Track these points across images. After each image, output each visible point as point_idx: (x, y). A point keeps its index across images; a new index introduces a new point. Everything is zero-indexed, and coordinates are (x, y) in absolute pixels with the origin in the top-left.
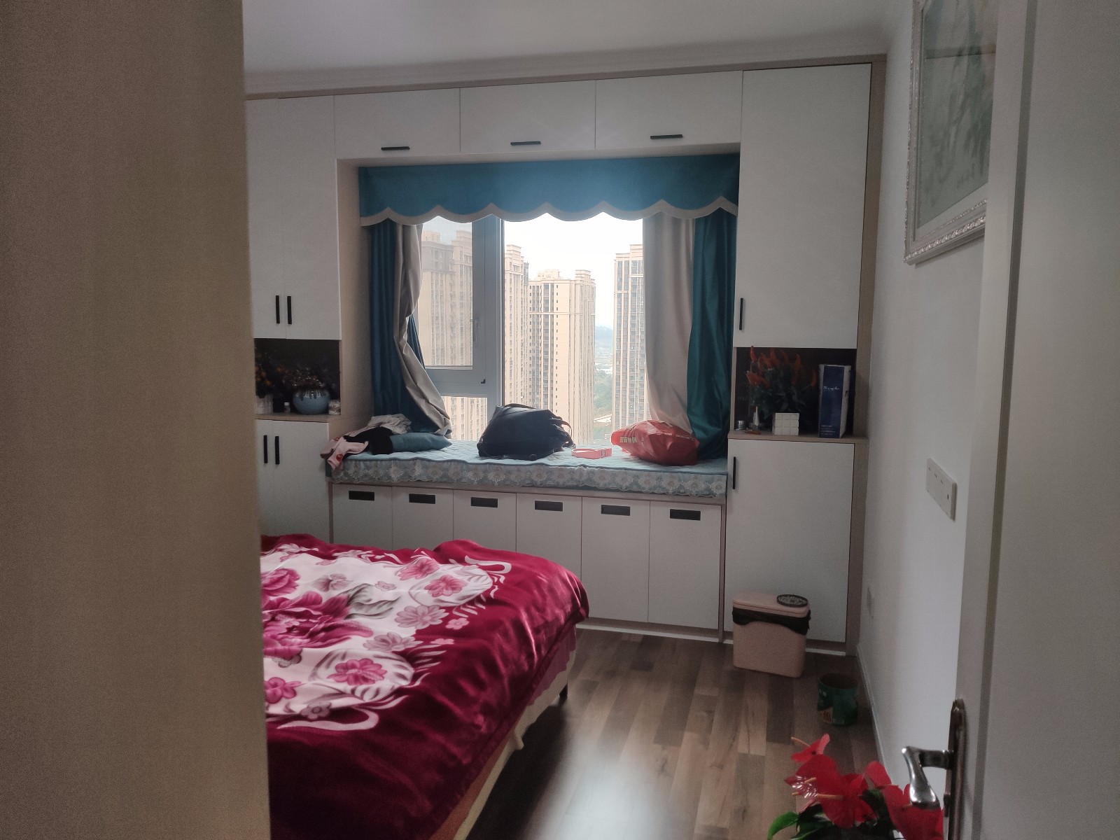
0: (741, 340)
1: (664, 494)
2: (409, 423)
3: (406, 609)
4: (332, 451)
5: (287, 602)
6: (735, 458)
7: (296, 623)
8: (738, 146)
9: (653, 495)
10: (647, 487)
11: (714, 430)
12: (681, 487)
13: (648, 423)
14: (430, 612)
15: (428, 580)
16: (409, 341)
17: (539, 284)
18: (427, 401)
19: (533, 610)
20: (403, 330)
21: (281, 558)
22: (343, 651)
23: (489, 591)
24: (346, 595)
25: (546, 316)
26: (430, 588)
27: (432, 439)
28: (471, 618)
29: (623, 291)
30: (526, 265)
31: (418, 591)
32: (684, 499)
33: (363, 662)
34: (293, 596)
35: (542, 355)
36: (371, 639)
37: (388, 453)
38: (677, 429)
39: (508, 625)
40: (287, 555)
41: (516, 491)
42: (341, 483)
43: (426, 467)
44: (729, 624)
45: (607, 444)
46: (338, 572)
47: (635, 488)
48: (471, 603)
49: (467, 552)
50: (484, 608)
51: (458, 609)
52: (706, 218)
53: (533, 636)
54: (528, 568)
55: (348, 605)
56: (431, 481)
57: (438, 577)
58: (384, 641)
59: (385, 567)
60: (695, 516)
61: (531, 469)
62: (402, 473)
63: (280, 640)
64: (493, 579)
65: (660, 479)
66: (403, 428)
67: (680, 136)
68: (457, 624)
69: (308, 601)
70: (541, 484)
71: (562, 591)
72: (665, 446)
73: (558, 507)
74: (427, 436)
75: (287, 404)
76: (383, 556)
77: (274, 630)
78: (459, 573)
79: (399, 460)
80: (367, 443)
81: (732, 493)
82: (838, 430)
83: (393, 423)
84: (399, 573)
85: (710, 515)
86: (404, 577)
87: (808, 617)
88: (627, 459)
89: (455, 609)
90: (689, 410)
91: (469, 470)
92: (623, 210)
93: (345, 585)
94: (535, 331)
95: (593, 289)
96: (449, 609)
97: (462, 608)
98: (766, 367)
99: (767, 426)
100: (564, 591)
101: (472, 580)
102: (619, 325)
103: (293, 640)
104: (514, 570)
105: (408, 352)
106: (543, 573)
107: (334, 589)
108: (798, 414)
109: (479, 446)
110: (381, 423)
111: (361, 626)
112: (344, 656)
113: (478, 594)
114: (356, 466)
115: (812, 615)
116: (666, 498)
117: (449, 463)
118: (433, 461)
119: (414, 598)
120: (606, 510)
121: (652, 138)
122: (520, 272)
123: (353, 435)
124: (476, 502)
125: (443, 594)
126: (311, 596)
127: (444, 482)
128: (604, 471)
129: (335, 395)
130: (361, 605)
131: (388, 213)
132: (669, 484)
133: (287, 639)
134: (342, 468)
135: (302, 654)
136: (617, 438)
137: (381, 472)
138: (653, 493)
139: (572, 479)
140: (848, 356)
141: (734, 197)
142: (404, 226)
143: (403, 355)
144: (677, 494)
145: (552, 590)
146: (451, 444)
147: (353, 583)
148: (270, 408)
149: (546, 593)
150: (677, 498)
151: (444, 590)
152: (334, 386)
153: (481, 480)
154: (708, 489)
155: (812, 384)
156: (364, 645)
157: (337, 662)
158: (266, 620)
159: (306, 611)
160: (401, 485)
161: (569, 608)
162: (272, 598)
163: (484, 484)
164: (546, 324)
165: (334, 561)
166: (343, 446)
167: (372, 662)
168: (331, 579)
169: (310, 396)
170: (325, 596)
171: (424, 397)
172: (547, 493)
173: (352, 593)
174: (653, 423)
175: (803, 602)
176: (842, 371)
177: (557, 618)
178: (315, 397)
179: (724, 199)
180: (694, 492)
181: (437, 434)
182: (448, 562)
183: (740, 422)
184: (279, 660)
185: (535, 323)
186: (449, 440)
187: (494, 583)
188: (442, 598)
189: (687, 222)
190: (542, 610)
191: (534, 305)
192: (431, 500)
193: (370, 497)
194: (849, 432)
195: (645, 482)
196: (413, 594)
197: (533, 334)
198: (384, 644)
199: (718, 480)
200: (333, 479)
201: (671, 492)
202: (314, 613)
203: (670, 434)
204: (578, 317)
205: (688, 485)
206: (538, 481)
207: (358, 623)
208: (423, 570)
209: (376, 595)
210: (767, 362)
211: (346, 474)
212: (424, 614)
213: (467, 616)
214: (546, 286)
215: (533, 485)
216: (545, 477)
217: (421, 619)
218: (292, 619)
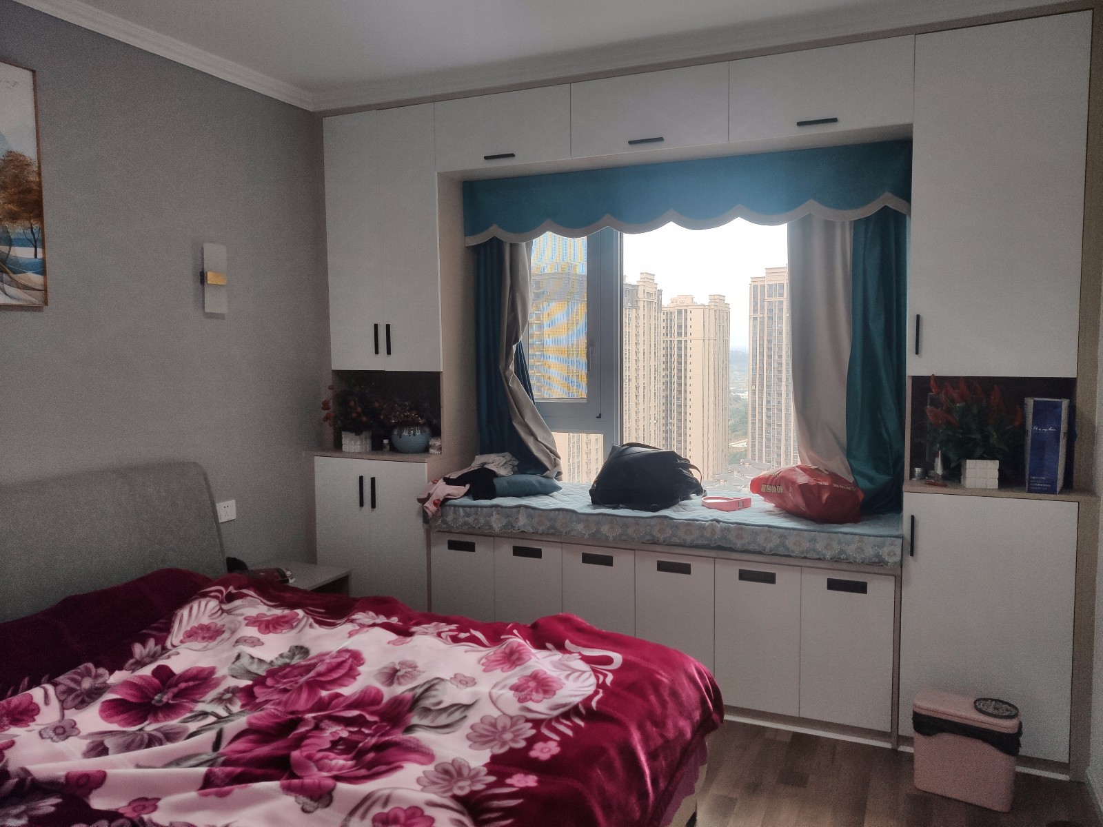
0: (916, 366)
1: (820, 559)
2: (516, 463)
3: (482, 720)
4: (430, 495)
5: (341, 699)
6: (913, 517)
7: (345, 734)
8: (909, 128)
9: (807, 560)
10: (797, 551)
11: (882, 479)
12: (842, 551)
13: (798, 469)
14: (513, 725)
15: (515, 676)
16: (517, 372)
17: (672, 310)
18: (536, 439)
19: (649, 725)
20: (510, 359)
21: (349, 633)
22: (386, 792)
23: (590, 698)
24: (411, 694)
25: (680, 342)
26: (515, 688)
27: (540, 483)
28: (564, 741)
29: (759, 315)
30: (660, 291)
31: (501, 692)
32: (845, 566)
33: (409, 813)
34: (349, 690)
35: (675, 379)
36: (430, 768)
37: (490, 499)
38: (834, 477)
39: (613, 753)
40: (357, 628)
41: (634, 548)
42: (439, 531)
43: (530, 516)
44: (907, 728)
45: (746, 492)
46: (409, 658)
47: (781, 551)
48: (566, 715)
49: (570, 634)
50: (582, 724)
51: (548, 723)
52: (868, 219)
53: (648, 765)
54: (644, 663)
55: (411, 710)
56: (536, 533)
57: (528, 672)
58: (446, 772)
59: (466, 652)
60: (861, 588)
61: (653, 522)
62: (504, 521)
63: (317, 762)
64: (597, 678)
65: (813, 540)
66: (509, 469)
67: (834, 120)
68: (546, 751)
69: (367, 700)
70: (664, 542)
71: (689, 694)
72: (820, 498)
73: (685, 569)
74: (534, 479)
75: (386, 441)
76: (468, 634)
77: (314, 744)
78: (556, 665)
79: (502, 507)
80: (468, 486)
81: (909, 560)
82: (1054, 483)
83: (498, 464)
84: (484, 661)
85: (881, 588)
86: (488, 667)
87: (1019, 733)
88: (770, 513)
89: (544, 723)
90: (849, 453)
91: (579, 521)
92: (762, 213)
93: (414, 678)
94: (668, 356)
95: (728, 313)
96: (537, 723)
97: (554, 724)
98: (953, 401)
99: (953, 476)
100: (691, 693)
101: (571, 678)
102: (754, 349)
103: (334, 762)
104: (626, 665)
105: (515, 384)
106: (664, 671)
107: (400, 684)
108: (998, 462)
109: (591, 492)
110: (485, 463)
111: (421, 747)
112: (387, 800)
113: (576, 703)
114: (455, 513)
115: (1024, 729)
116: (822, 565)
117: (557, 512)
118: (539, 509)
119: (494, 703)
120: (745, 576)
121: (800, 124)
122: (654, 299)
123: (454, 476)
124: (587, 559)
125: (531, 699)
126: (371, 692)
127: (552, 534)
128: (742, 529)
129: (436, 432)
130: (427, 711)
131: (494, 231)
132: (826, 547)
133: (327, 761)
134: (439, 514)
135: (335, 794)
136: (757, 486)
137: (482, 521)
138: (805, 558)
139: (702, 536)
140: (1064, 387)
141: (905, 192)
142: (512, 245)
143: (509, 386)
144: (836, 560)
145: (674, 694)
146: (560, 488)
147: (424, 675)
148: (368, 447)
149: (667, 698)
150: (836, 566)
151: (534, 693)
152: (435, 421)
153: (594, 534)
154: (878, 556)
155: (1017, 423)
156: (418, 781)
157: (377, 810)
158: (307, 728)
159: (360, 716)
160: (505, 535)
161: (697, 715)
162: (324, 693)
163: (596, 539)
164: (680, 349)
165: (408, 639)
166: (442, 490)
167: (422, 811)
168: (398, 668)
169: (409, 433)
170: (389, 693)
171: (532, 434)
172: (671, 551)
173: (419, 691)
174: (804, 470)
175: (1012, 712)
176: (1058, 406)
177: (681, 733)
178: (414, 435)
179: (890, 194)
180: (859, 559)
181: (546, 477)
182: (544, 648)
183: (918, 470)
184: (302, 799)
185: (668, 348)
186: (558, 483)
187: (599, 686)
188: (530, 705)
189: (843, 224)
190: (660, 724)
191: (667, 330)
192: (536, 554)
193: (470, 547)
194: (1070, 486)
195: (795, 544)
196: (494, 697)
197: (667, 359)
198: (446, 777)
199: (892, 544)
200: (430, 526)
201: (828, 557)
202: (369, 718)
203: (826, 484)
204: (712, 342)
205: (851, 550)
206: (661, 538)
207: (418, 740)
208: (512, 658)
209: (450, 694)
210: (955, 395)
211: (444, 522)
212: (504, 729)
213: (557, 738)
214: (680, 312)
215: (655, 542)
216: (669, 532)
217: (500, 737)
218: (340, 728)
